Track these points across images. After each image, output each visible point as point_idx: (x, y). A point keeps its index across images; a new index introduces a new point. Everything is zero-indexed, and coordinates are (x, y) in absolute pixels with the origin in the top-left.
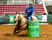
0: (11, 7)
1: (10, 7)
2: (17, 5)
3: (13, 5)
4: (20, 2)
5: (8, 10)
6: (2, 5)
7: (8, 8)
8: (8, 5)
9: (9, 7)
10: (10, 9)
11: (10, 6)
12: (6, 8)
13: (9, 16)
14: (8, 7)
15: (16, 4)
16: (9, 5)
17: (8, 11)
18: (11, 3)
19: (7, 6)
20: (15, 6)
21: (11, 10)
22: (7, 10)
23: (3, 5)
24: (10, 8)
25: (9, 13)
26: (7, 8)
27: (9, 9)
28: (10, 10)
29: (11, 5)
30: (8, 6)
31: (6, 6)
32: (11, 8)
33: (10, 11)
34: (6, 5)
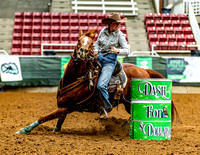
0: (67, 24)
1: (64, 24)
2: (90, 14)
3: (76, 17)
4: (101, 5)
5: (56, 35)
6: (34, 14)
7: (56, 28)
8: (56, 14)
9: (58, 24)
10: (64, 31)
11: (62, 21)
12: (47, 28)
13: (59, 59)
14: (54, 24)
15: (85, 14)
16: (58, 17)
17: (55, 39)
18: (69, 9)
19: (53, 21)
20: (81, 21)
21: (66, 35)
22: (53, 35)
23: (38, 14)
24: (63, 28)
25: (59, 47)
26: (53, 28)
27: (58, 31)
28: (62, 35)
29: (66, 14)
30: (56, 21)
31: (47, 21)
32: (66, 28)
33: (64, 39)
34: (49, 17)
